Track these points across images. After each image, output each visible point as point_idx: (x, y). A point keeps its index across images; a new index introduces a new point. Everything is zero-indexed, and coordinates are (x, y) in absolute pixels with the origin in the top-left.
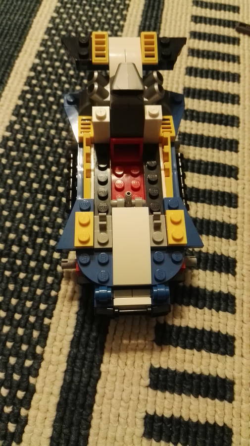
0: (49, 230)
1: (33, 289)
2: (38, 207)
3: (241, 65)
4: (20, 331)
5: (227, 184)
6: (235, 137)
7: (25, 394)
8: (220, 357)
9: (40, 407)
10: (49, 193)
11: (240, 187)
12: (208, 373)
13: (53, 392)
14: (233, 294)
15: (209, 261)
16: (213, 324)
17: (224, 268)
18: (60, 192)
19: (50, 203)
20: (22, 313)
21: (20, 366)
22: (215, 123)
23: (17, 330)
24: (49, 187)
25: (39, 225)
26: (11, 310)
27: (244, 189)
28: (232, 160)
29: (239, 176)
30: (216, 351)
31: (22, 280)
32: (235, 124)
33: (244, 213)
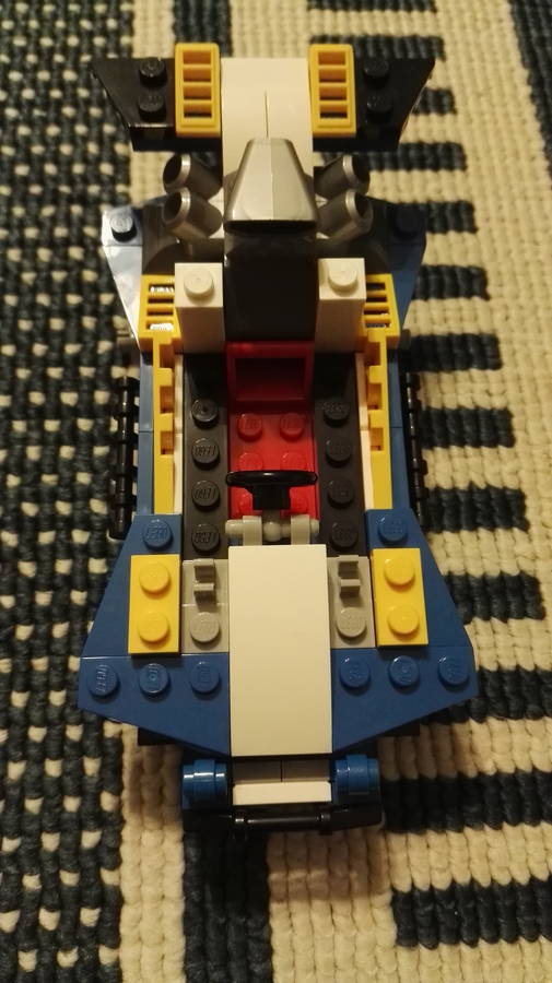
0: (63, 508)
1: (58, 660)
2: (24, 455)
3: (440, 14)
4: (53, 768)
5: (466, 314)
6: (462, 195)
7: (101, 914)
8: (531, 724)
9: (144, 937)
10: (41, 414)
11: (499, 316)
12: (513, 767)
13: (166, 894)
14: (531, 574)
15: (463, 508)
16: (500, 652)
17: (500, 517)
18: (68, 406)
19: (51, 438)
20: (45, 722)
21: (71, 852)
22: (409, 168)
23: (43, 767)
24: (37, 398)
25: (36, 498)
26: (16, 724)
27: (507, 318)
28: (466, 252)
29: (491, 289)
30: (520, 715)
31: (27, 643)
32: (457, 163)
33: (519, 378)
